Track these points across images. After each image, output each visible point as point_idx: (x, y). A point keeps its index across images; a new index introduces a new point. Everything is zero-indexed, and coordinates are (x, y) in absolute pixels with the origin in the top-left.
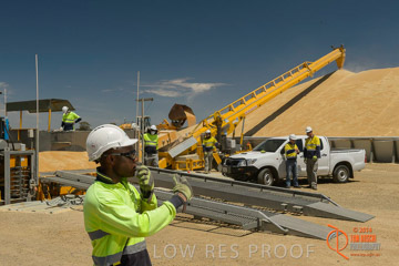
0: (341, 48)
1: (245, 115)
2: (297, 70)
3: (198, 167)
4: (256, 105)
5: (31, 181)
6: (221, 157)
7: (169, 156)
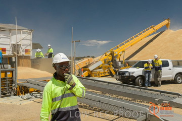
0: (168, 19)
1: (124, 50)
2: (148, 29)
3: (103, 75)
4: (130, 45)
5: (13, 85)
6: (114, 70)
7: (89, 70)
